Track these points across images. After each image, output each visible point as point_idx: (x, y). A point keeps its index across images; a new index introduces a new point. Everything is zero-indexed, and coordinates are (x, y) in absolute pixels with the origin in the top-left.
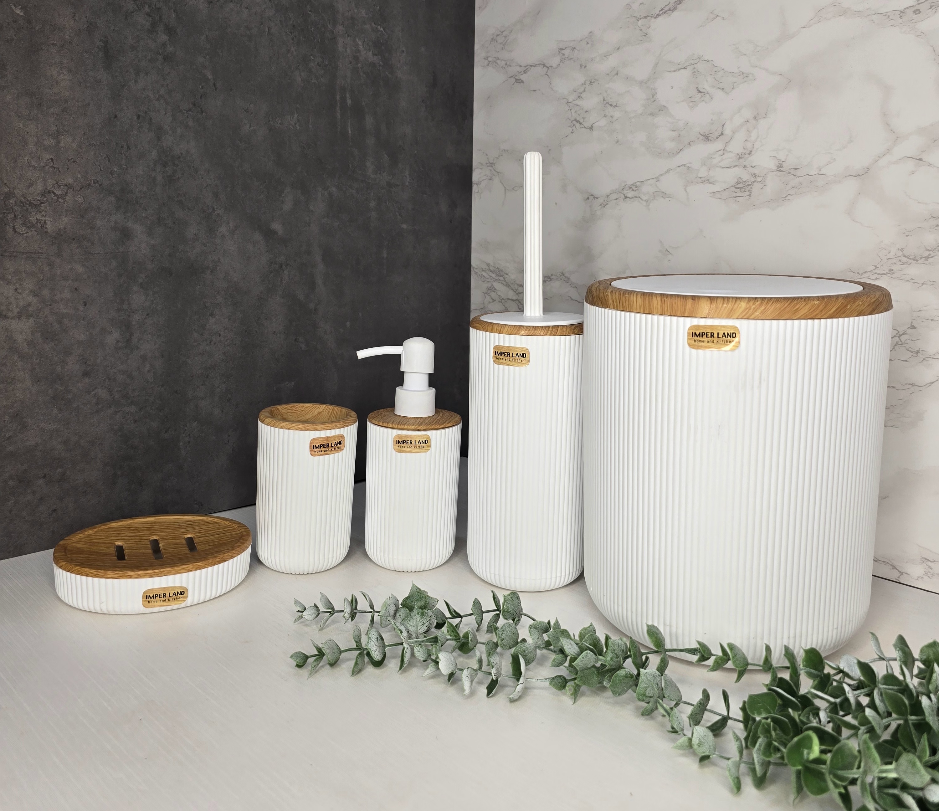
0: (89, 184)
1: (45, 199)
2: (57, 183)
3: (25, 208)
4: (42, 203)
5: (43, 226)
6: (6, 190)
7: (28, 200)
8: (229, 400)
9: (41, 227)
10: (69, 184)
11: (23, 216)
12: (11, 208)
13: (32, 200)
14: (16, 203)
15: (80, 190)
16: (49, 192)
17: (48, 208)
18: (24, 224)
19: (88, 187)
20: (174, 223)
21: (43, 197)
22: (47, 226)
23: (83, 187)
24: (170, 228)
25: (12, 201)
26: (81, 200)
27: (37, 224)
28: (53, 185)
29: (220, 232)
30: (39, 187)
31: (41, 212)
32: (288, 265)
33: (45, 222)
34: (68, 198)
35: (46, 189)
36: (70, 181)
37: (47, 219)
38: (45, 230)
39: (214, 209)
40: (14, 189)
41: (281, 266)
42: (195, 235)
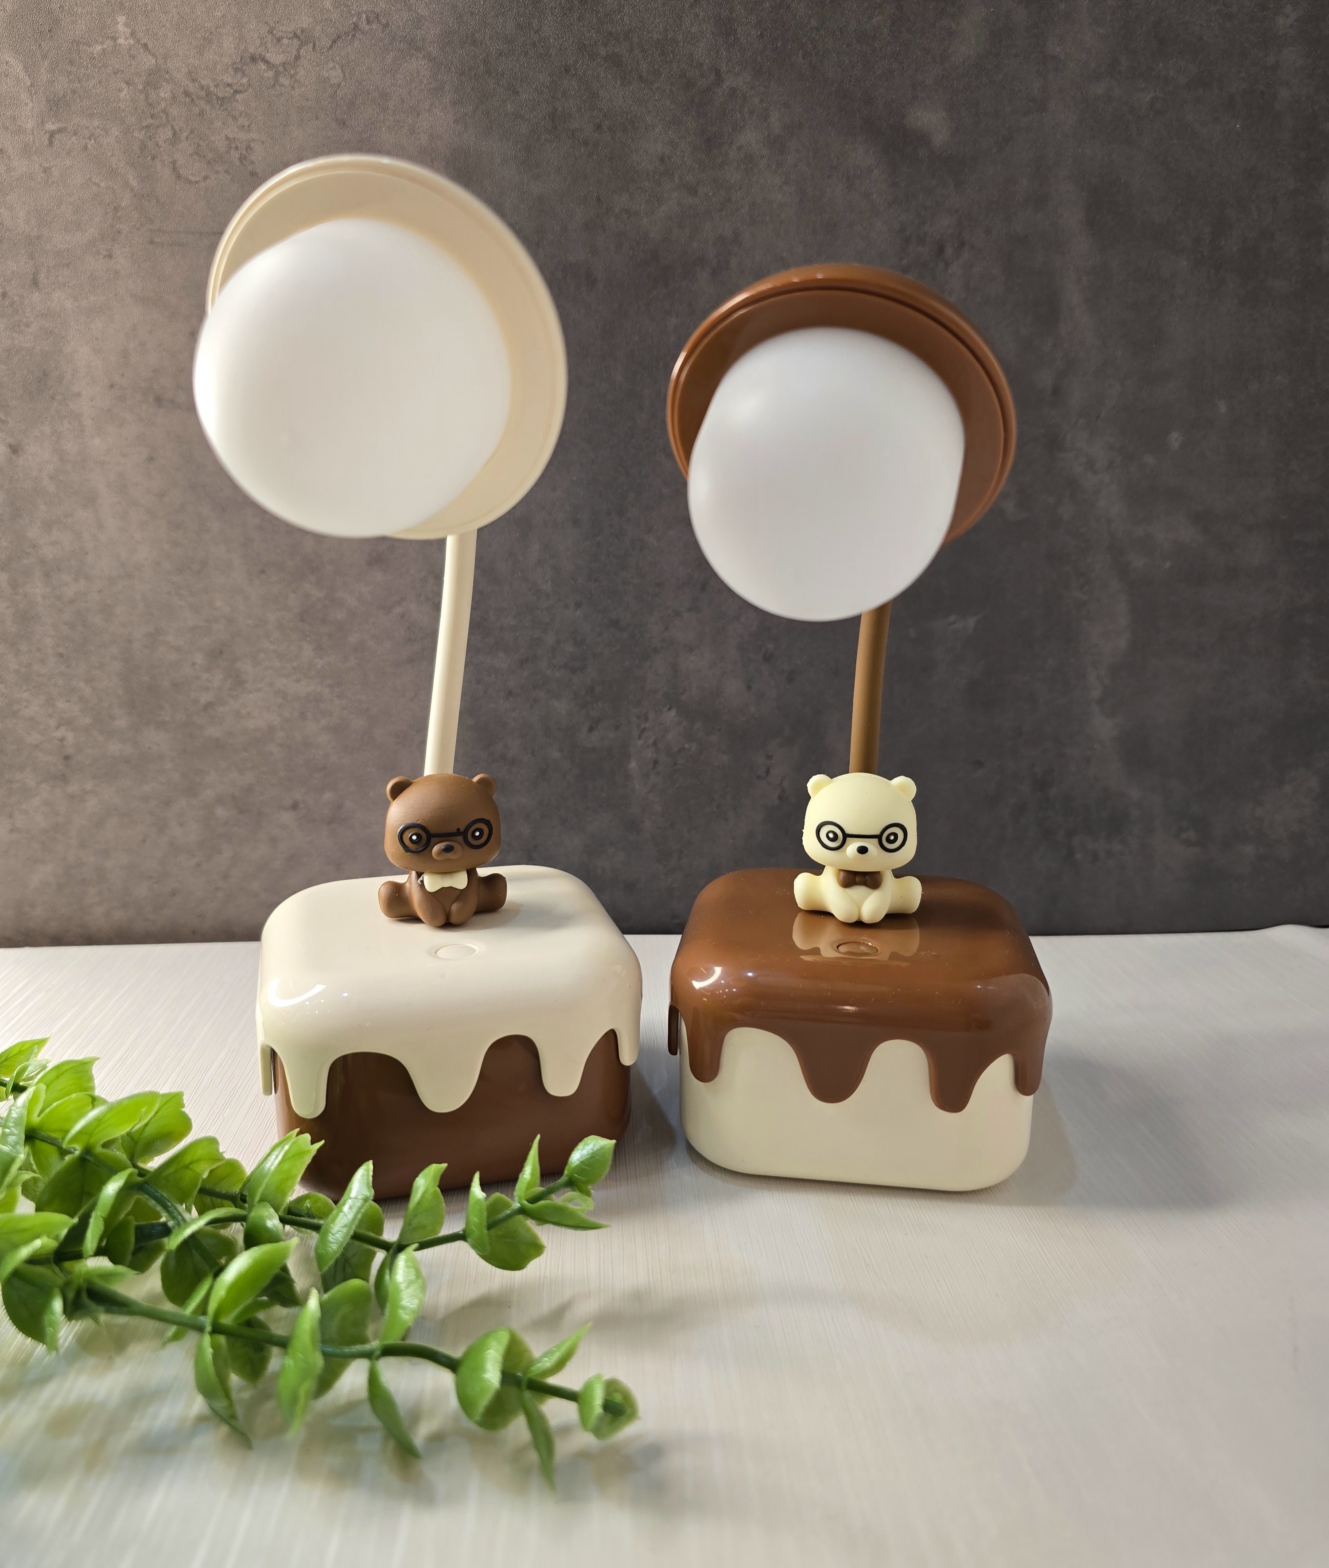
0: (356, 27)
1: (245, 80)
2: (271, 32)
3: (196, 110)
4: (236, 92)
5: (245, 158)
6: (149, 61)
7: (202, 87)
8: (768, 658)
9: (240, 159)
10: (302, 31)
11: (192, 132)
12: (164, 111)
13: (211, 85)
14: (174, 98)
15: (331, 47)
16: (253, 59)
17: (253, 105)
18: (197, 153)
19: (354, 36)
20: (599, 127)
21: (240, 75)
22: (253, 158)
23: (339, 37)
24: (586, 143)
25: (165, 92)
26: (335, 75)
27: (228, 152)
28: (262, 39)
29: (739, 148)
30: (229, 44)
31: (235, 118)
32: (962, 244)
33: (248, 148)
34: (302, 72)
35: (246, 50)
36: (304, 21)
37: (254, 135)
38: (250, 168)
39: (718, 74)
40: (166, 57)
41: (941, 250)
42: (662, 159)
